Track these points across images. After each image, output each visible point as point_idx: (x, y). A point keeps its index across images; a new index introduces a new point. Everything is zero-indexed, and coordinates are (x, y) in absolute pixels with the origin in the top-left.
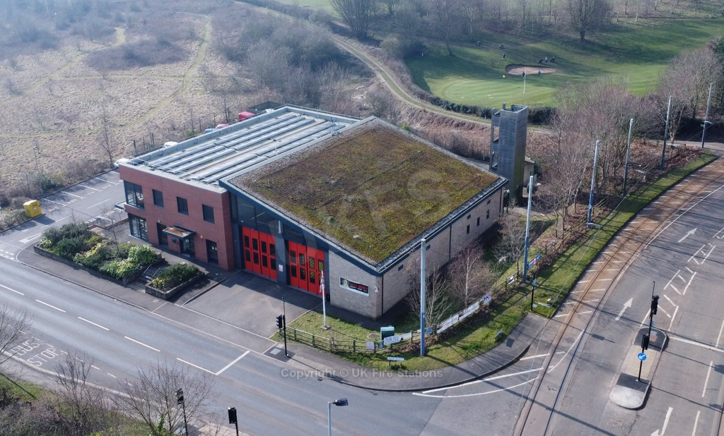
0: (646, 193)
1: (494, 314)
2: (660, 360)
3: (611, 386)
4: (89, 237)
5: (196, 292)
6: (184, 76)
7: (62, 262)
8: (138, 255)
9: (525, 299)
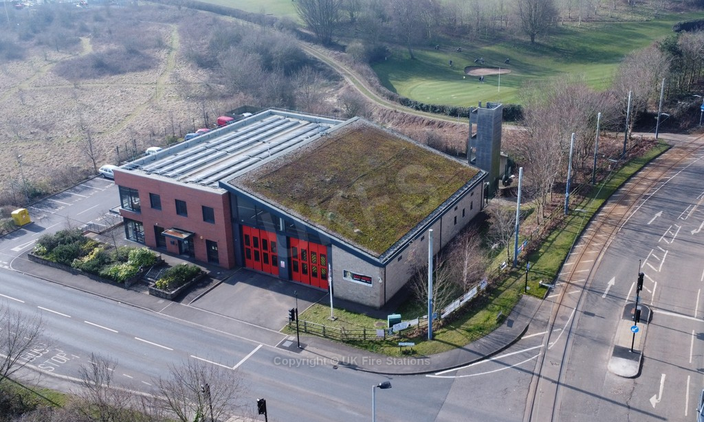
0: (612, 180)
1: (492, 298)
2: (647, 331)
3: (607, 358)
4: (85, 243)
5: (201, 291)
6: (156, 83)
7: (60, 268)
8: (138, 257)
9: (518, 282)
